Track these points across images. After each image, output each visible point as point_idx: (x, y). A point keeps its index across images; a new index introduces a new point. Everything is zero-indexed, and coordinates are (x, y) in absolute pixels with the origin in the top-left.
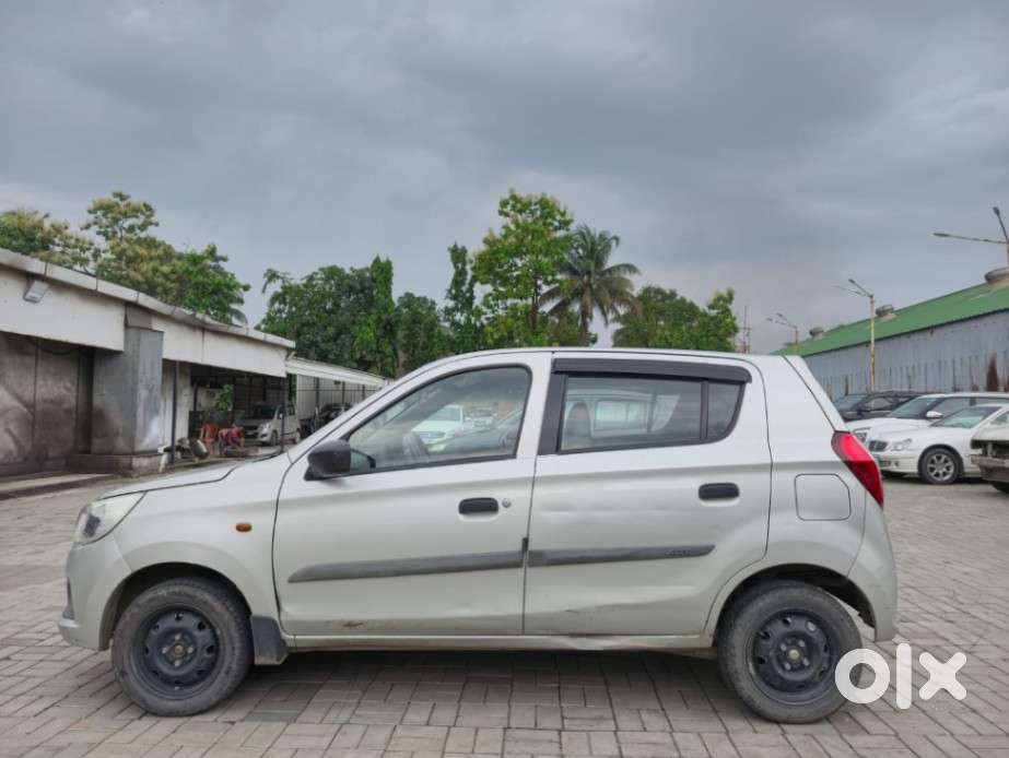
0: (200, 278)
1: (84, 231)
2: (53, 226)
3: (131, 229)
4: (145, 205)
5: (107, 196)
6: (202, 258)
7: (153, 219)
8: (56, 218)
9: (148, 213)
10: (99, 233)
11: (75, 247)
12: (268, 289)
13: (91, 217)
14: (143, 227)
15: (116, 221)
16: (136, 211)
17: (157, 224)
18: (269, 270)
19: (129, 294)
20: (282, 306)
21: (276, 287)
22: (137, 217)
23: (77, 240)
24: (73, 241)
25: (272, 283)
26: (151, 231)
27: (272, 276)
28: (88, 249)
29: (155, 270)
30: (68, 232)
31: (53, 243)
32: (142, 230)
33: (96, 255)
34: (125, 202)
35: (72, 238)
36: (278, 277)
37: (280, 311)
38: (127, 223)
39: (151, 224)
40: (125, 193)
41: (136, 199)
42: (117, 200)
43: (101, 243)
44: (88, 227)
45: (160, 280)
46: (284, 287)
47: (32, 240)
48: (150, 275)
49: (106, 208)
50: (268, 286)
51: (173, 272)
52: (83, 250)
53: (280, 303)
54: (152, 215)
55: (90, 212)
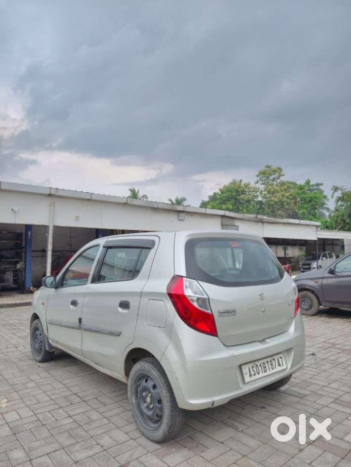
0: (303, 195)
1: (256, 185)
2: (244, 185)
3: (274, 180)
4: (278, 168)
5: (263, 168)
6: (304, 186)
7: (282, 173)
8: (245, 181)
9: (280, 171)
10: (262, 184)
11: (253, 191)
12: (334, 196)
13: (258, 178)
14: (278, 178)
15: (268, 177)
16: (274, 171)
17: (283, 175)
18: (334, 186)
19: (222, 212)
20: (343, 203)
21: (339, 194)
22: (275, 174)
23: (254, 188)
24: (252, 189)
25: (336, 193)
26: (282, 178)
27: (336, 189)
28: (258, 191)
29: (283, 196)
30: (250, 186)
31: (245, 191)
32: (278, 179)
33: (261, 193)
34: (270, 169)
35: (251, 188)
36: (339, 189)
37: (342, 206)
38: (271, 178)
39: (281, 175)
40: (270, 165)
41: (274, 167)
42: (267, 169)
43: (262, 187)
44: (257, 182)
45: (285, 199)
46: (342, 193)
47: (239, 192)
48: (281, 198)
49: (263, 173)
50: (335, 194)
51: (290, 195)
52: (256, 192)
53: (342, 202)
54: (281, 172)
55: (257, 176)
